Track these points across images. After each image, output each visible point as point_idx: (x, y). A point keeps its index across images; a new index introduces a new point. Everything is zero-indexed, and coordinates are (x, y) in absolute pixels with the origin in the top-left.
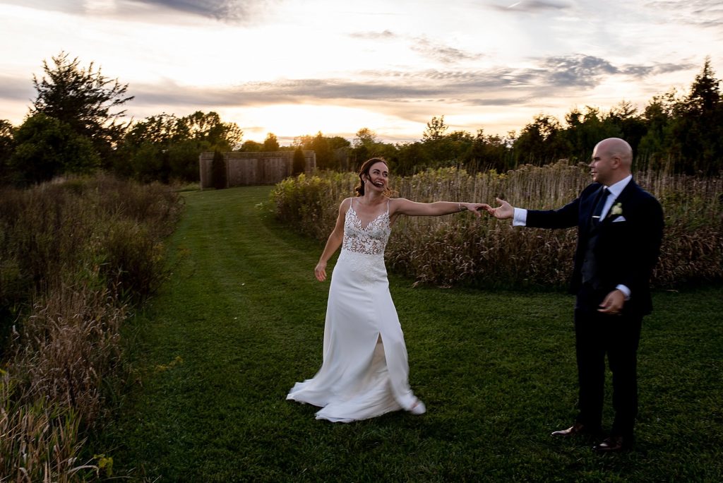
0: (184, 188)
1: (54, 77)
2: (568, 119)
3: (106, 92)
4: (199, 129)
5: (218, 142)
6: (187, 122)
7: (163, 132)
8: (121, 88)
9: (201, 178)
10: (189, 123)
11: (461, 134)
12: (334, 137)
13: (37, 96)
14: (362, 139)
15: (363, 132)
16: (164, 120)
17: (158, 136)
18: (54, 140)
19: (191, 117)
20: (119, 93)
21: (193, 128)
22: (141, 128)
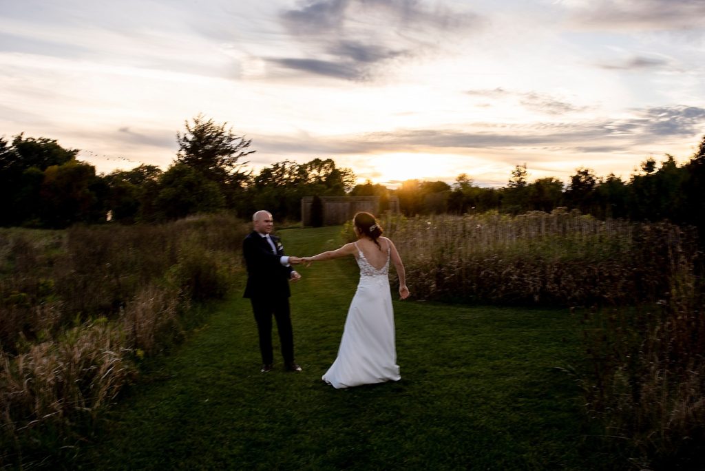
0: (290, 226)
1: (194, 133)
2: (644, 167)
3: (234, 146)
4: (317, 174)
5: (334, 185)
6: (306, 168)
7: (286, 176)
8: (245, 143)
9: (303, 218)
10: (308, 169)
11: (551, 179)
12: (437, 181)
13: (179, 148)
14: (461, 184)
15: (461, 178)
16: (287, 167)
17: (281, 180)
18: (190, 186)
19: (311, 163)
20: (244, 146)
21: (312, 173)
22: (267, 173)
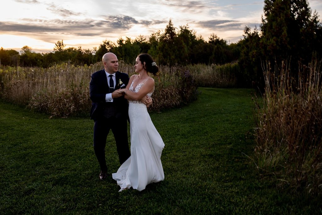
2: (118, 43)
11: (72, 49)
14: (25, 51)
15: (25, 48)
